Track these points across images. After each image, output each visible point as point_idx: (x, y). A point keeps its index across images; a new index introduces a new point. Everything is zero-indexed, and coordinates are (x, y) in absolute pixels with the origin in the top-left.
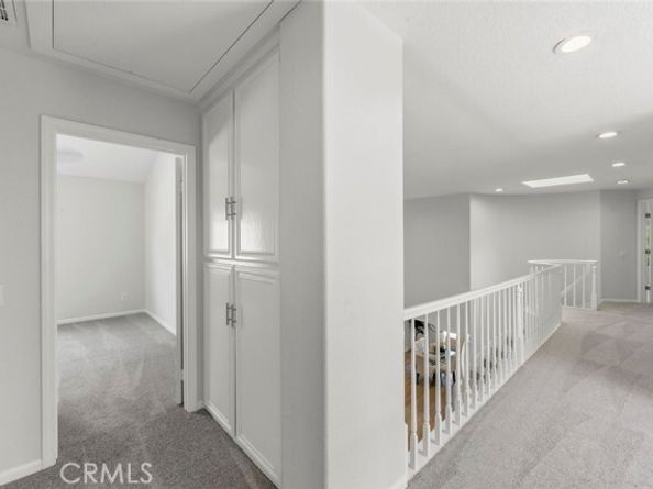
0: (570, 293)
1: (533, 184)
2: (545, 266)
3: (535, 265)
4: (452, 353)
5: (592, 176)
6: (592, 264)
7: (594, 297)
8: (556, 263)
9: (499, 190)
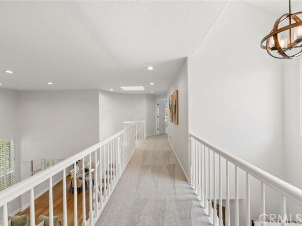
0: (138, 134)
1: (125, 88)
2: (130, 124)
3: (126, 124)
4: (93, 170)
5: (144, 87)
6: (144, 122)
7: (145, 134)
8: (133, 123)
9: (112, 90)
